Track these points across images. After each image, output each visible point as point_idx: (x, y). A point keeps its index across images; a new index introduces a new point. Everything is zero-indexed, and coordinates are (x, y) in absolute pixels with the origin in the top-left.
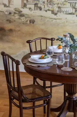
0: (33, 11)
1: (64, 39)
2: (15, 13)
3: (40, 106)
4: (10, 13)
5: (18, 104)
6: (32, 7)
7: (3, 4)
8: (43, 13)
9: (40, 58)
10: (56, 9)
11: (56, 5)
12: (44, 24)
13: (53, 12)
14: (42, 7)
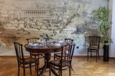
0: (29, 29)
1: (43, 36)
2: (21, 30)
3: (33, 66)
4: (19, 30)
5: (23, 66)
6: (29, 27)
7: (15, 26)
8: (33, 29)
9: (33, 44)
10: (39, 28)
11: (39, 26)
12: (35, 34)
13: (38, 29)
14: (33, 27)
